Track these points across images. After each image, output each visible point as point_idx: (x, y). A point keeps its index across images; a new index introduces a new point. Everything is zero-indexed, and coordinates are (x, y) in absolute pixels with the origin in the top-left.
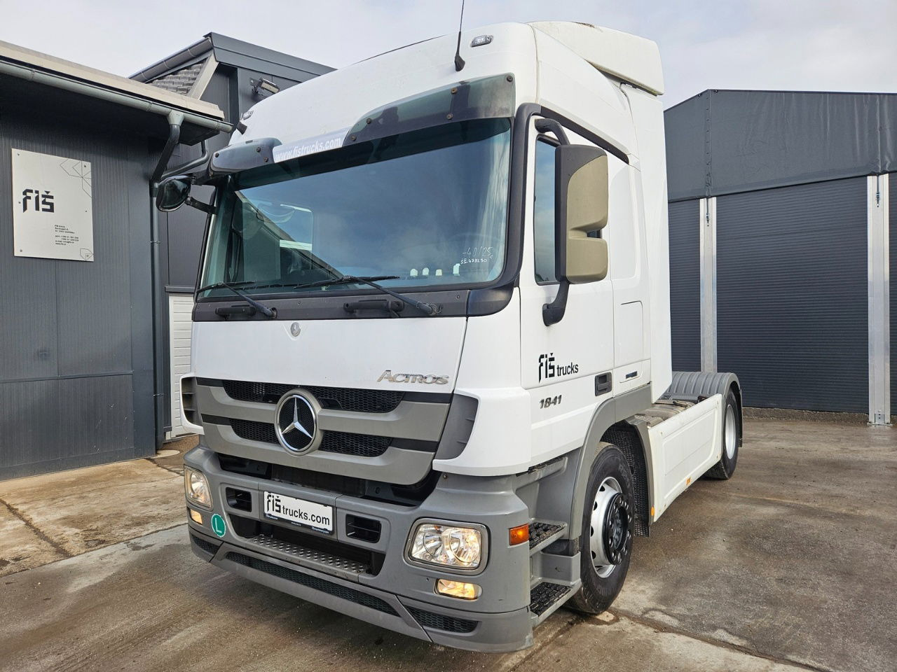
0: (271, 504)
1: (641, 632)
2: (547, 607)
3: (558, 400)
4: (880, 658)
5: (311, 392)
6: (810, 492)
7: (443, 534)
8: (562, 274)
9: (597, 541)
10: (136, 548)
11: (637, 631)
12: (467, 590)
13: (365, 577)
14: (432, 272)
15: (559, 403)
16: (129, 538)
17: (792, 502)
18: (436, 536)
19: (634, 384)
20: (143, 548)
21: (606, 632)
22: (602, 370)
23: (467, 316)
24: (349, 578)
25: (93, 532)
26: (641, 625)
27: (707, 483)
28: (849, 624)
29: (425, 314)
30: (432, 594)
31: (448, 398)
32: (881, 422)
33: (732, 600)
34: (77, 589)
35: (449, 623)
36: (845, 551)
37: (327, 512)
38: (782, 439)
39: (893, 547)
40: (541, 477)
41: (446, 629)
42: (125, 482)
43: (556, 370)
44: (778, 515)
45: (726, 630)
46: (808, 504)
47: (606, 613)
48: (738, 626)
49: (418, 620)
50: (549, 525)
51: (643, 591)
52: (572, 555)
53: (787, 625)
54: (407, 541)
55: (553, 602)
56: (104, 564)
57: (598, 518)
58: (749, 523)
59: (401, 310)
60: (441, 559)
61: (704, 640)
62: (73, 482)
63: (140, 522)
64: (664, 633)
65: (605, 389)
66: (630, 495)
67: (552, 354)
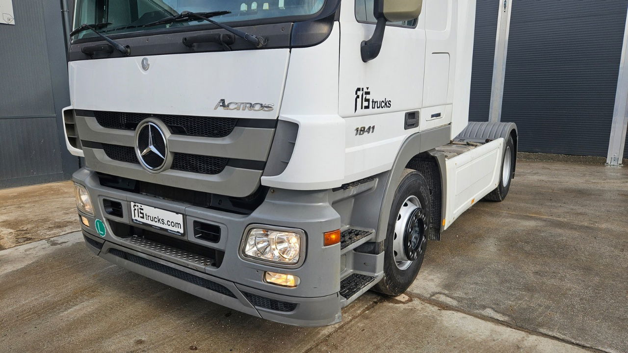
0: (136, 211)
1: (428, 310)
2: (355, 292)
3: (371, 129)
4: (611, 332)
5: (162, 120)
6: (562, 211)
7: (269, 237)
8: (379, 11)
9: (399, 243)
10: (54, 244)
11: (425, 309)
12: (289, 280)
13: (210, 269)
14: (260, 6)
15: (373, 132)
16: (50, 237)
17: (547, 217)
18: (265, 238)
19: (437, 123)
20: (59, 244)
21: (402, 309)
22: (411, 108)
23: (291, 47)
24: (198, 270)
25: (23, 232)
26: (428, 305)
27: (486, 204)
28: (587, 306)
29: (252, 45)
30: (260, 282)
31: (273, 124)
32: (615, 163)
33: (499, 287)
34: (3, 273)
35: (274, 304)
36: (586, 253)
37: (179, 218)
38: (542, 174)
39: (622, 250)
40: (355, 193)
41: (272, 309)
42: (55, 197)
43: (371, 103)
44: (537, 226)
45: (493, 309)
46: (559, 219)
47: (403, 295)
48: (502, 306)
49: (251, 302)
50: (360, 231)
51: (432, 280)
52: (378, 254)
53: (540, 306)
54: (241, 242)
55: (360, 289)
56: (27, 255)
57: (400, 227)
58: (515, 232)
59: (232, 43)
60: (268, 256)
61: (476, 316)
62: (15, 196)
63: (59, 226)
64: (446, 311)
65: (413, 124)
66: (427, 210)
67: (368, 88)
